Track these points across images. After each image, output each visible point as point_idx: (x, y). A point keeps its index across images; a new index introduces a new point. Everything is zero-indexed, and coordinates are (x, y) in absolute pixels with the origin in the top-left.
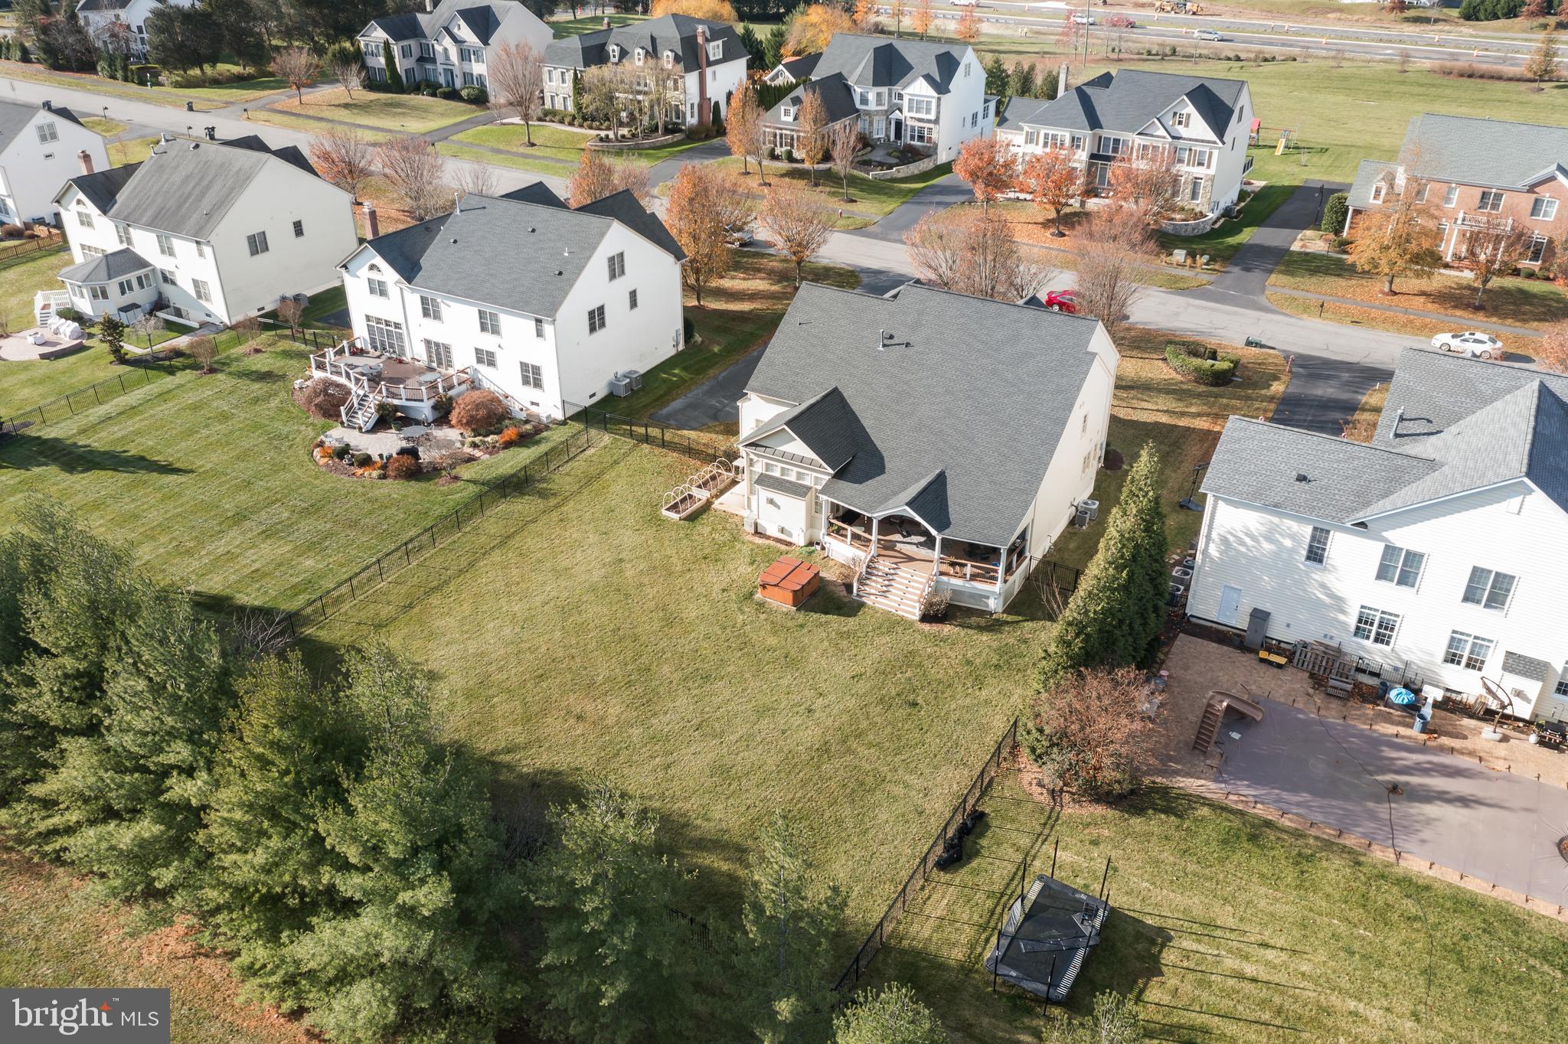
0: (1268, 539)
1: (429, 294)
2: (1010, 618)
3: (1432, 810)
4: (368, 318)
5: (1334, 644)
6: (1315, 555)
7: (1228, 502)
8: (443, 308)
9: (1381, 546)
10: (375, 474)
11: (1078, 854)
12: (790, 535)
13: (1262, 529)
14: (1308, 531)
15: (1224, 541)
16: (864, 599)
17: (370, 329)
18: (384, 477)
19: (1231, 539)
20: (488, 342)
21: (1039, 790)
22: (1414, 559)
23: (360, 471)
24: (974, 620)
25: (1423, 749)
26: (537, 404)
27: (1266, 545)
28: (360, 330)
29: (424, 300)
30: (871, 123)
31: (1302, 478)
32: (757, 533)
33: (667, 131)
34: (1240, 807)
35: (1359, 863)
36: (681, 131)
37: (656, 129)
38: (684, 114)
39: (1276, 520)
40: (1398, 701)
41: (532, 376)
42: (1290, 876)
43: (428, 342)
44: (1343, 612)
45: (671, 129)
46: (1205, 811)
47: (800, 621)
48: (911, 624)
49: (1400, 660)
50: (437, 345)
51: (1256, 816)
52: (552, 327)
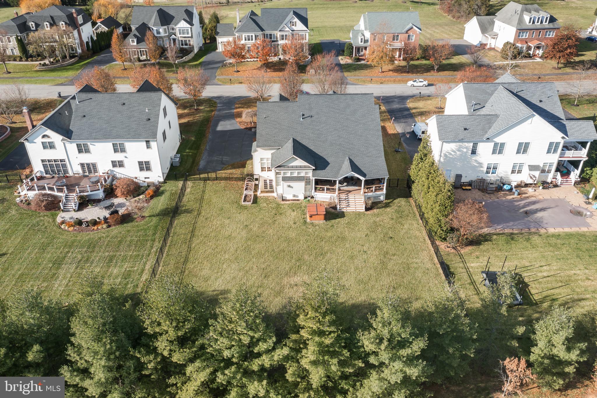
0: (459, 151)
1: (81, 142)
2: (389, 201)
3: (539, 215)
4: (43, 161)
5: (480, 178)
6: (474, 152)
7: (446, 142)
8: (91, 147)
9: (493, 143)
10: (105, 226)
11: (477, 262)
12: (297, 197)
13: (456, 148)
14: (472, 144)
15: (445, 155)
16: (343, 210)
17: (45, 166)
18: (109, 226)
19: (447, 154)
20: (119, 157)
21: (450, 249)
22: (502, 145)
23: (96, 228)
24: (380, 205)
25: (522, 200)
26: (149, 178)
27: (458, 153)
28: (38, 168)
29: (78, 146)
30: (163, 41)
31: (465, 129)
32: (283, 200)
33: (71, 57)
34: (502, 232)
35: (540, 235)
36: (76, 56)
37: (66, 57)
38: (76, 49)
39: (461, 144)
40: (507, 189)
41: (145, 166)
42: (528, 245)
43: (82, 165)
44: (482, 167)
45: (72, 57)
46: (495, 237)
47: (330, 224)
48: (363, 213)
49: (499, 177)
50: (88, 165)
51: (507, 233)
52: (156, 143)
